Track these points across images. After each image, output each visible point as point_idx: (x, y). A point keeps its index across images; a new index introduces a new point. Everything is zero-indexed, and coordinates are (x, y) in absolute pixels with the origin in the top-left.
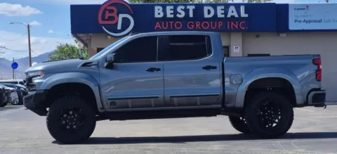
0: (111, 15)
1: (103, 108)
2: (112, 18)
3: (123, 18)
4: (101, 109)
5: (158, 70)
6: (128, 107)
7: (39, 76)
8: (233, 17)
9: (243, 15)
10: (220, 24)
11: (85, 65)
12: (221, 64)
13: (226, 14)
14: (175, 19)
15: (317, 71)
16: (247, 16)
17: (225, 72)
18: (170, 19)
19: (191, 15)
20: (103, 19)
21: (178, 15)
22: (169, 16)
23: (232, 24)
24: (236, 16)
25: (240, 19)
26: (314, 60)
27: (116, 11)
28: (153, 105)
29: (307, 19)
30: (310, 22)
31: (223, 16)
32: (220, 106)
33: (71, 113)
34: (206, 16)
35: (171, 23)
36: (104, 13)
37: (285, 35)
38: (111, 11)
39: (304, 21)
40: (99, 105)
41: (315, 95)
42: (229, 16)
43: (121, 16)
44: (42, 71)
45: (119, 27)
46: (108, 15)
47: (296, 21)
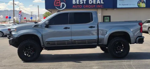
0: (58, 3)
1: (44, 45)
2: (59, 4)
3: (62, 4)
4: (43, 46)
5: (69, 28)
6: (55, 45)
7: (14, 31)
8: (98, 3)
9: (102, 3)
10: (94, 6)
11: (35, 26)
12: (97, 25)
13: (96, 2)
14: (80, 4)
15: (140, 28)
16: (103, 3)
17: (99, 29)
18: (78, 4)
19: (85, 3)
20: (56, 4)
21: (80, 3)
22: (77, 3)
23: (98, 6)
24: (100, 3)
25: (101, 4)
26: (139, 23)
27: (60, 1)
28: (66, 44)
29: (123, 4)
30: (124, 5)
31: (95, 3)
32: (96, 44)
33: (29, 47)
34: (90, 3)
35: (78, 5)
36: (56, 2)
37: (115, 9)
38: (58, 2)
39: (122, 5)
40: (42, 44)
41: (140, 39)
42: (97, 3)
43: (62, 3)
44: (15, 28)
45: (61, 7)
46: (57, 3)
47: (119, 5)
